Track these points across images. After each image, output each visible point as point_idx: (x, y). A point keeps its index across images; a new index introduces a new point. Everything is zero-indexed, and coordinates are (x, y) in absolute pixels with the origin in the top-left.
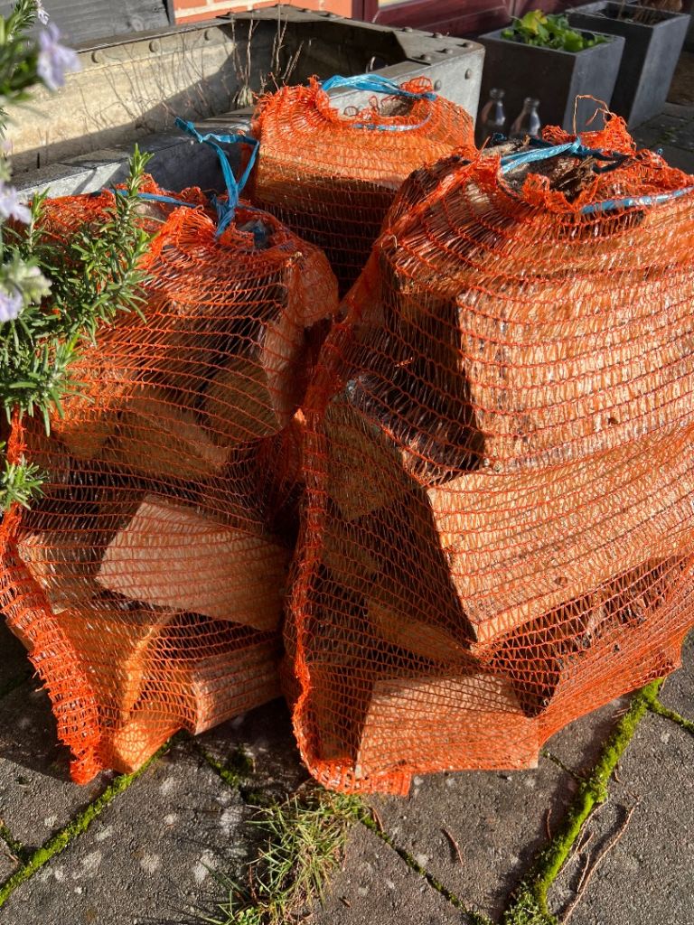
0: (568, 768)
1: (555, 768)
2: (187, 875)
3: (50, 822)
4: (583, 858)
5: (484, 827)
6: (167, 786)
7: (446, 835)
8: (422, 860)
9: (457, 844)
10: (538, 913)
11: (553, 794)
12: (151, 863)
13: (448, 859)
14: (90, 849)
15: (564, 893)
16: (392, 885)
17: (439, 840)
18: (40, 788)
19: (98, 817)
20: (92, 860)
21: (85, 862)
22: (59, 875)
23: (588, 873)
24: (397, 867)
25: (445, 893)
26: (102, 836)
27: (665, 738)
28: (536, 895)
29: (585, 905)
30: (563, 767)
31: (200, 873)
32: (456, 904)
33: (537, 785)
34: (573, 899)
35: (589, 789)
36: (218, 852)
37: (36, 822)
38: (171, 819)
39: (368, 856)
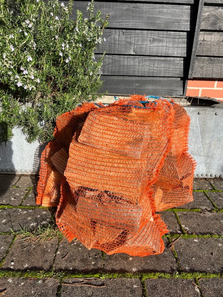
0: (104, 268)
1: (102, 266)
2: (31, 223)
3: (28, 205)
4: (83, 281)
5: (74, 260)
6: (44, 213)
7: (67, 253)
8: (58, 253)
9: (66, 257)
10: (61, 277)
11: (94, 269)
12: (29, 218)
13: (62, 257)
14: (27, 211)
15: (70, 281)
16: (49, 251)
17: (65, 253)
18: (33, 201)
19: (33, 209)
20: (25, 212)
21: (24, 212)
22: (20, 210)
23: (79, 284)
24: (54, 250)
25: (54, 260)
26: (30, 211)
27: (135, 286)
28: (65, 275)
29: (71, 287)
30: (104, 267)
31: (32, 224)
32: (53, 263)
33: (94, 264)
34: (71, 284)
35: (101, 274)
36: (38, 225)
37: (27, 203)
38: (39, 216)
39: (52, 244)
